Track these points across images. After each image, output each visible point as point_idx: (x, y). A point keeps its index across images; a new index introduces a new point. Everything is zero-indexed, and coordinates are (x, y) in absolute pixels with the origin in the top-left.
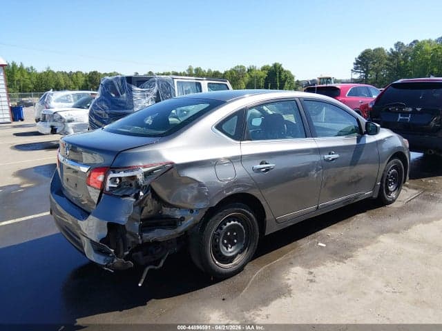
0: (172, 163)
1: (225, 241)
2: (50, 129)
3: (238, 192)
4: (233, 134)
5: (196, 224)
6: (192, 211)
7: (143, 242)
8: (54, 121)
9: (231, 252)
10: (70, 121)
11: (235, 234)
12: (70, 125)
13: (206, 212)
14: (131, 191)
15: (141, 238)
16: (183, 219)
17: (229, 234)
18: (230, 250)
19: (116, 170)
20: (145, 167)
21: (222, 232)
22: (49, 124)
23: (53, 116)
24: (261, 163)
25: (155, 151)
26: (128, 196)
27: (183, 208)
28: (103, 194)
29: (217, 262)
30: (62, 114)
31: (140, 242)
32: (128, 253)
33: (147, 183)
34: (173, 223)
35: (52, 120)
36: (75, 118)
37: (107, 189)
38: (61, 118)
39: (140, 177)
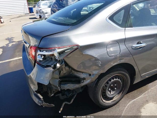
0: (77, 45)
1: (110, 89)
2: (39, 16)
3: (120, 63)
4: (120, 23)
5: (93, 82)
6: (90, 75)
7: (61, 90)
8: (41, 13)
9: (112, 95)
10: (46, 13)
11: (116, 85)
12: (46, 15)
13: (99, 76)
14: (52, 62)
15: (60, 87)
16: (84, 79)
17: (112, 85)
18: (112, 93)
19: (42, 50)
20: (59, 48)
21: (108, 85)
22: (39, 14)
23: (40, 11)
24: (138, 43)
25: (67, 36)
26: (50, 66)
27: (85, 73)
28: (36, 64)
29: (104, 101)
30: (43, 10)
31: (60, 90)
32: (53, 95)
33: (61, 58)
34: (78, 80)
35: (40, 13)
36: (48, 12)
37: (38, 60)
38: (43, 12)
39: (56, 55)
